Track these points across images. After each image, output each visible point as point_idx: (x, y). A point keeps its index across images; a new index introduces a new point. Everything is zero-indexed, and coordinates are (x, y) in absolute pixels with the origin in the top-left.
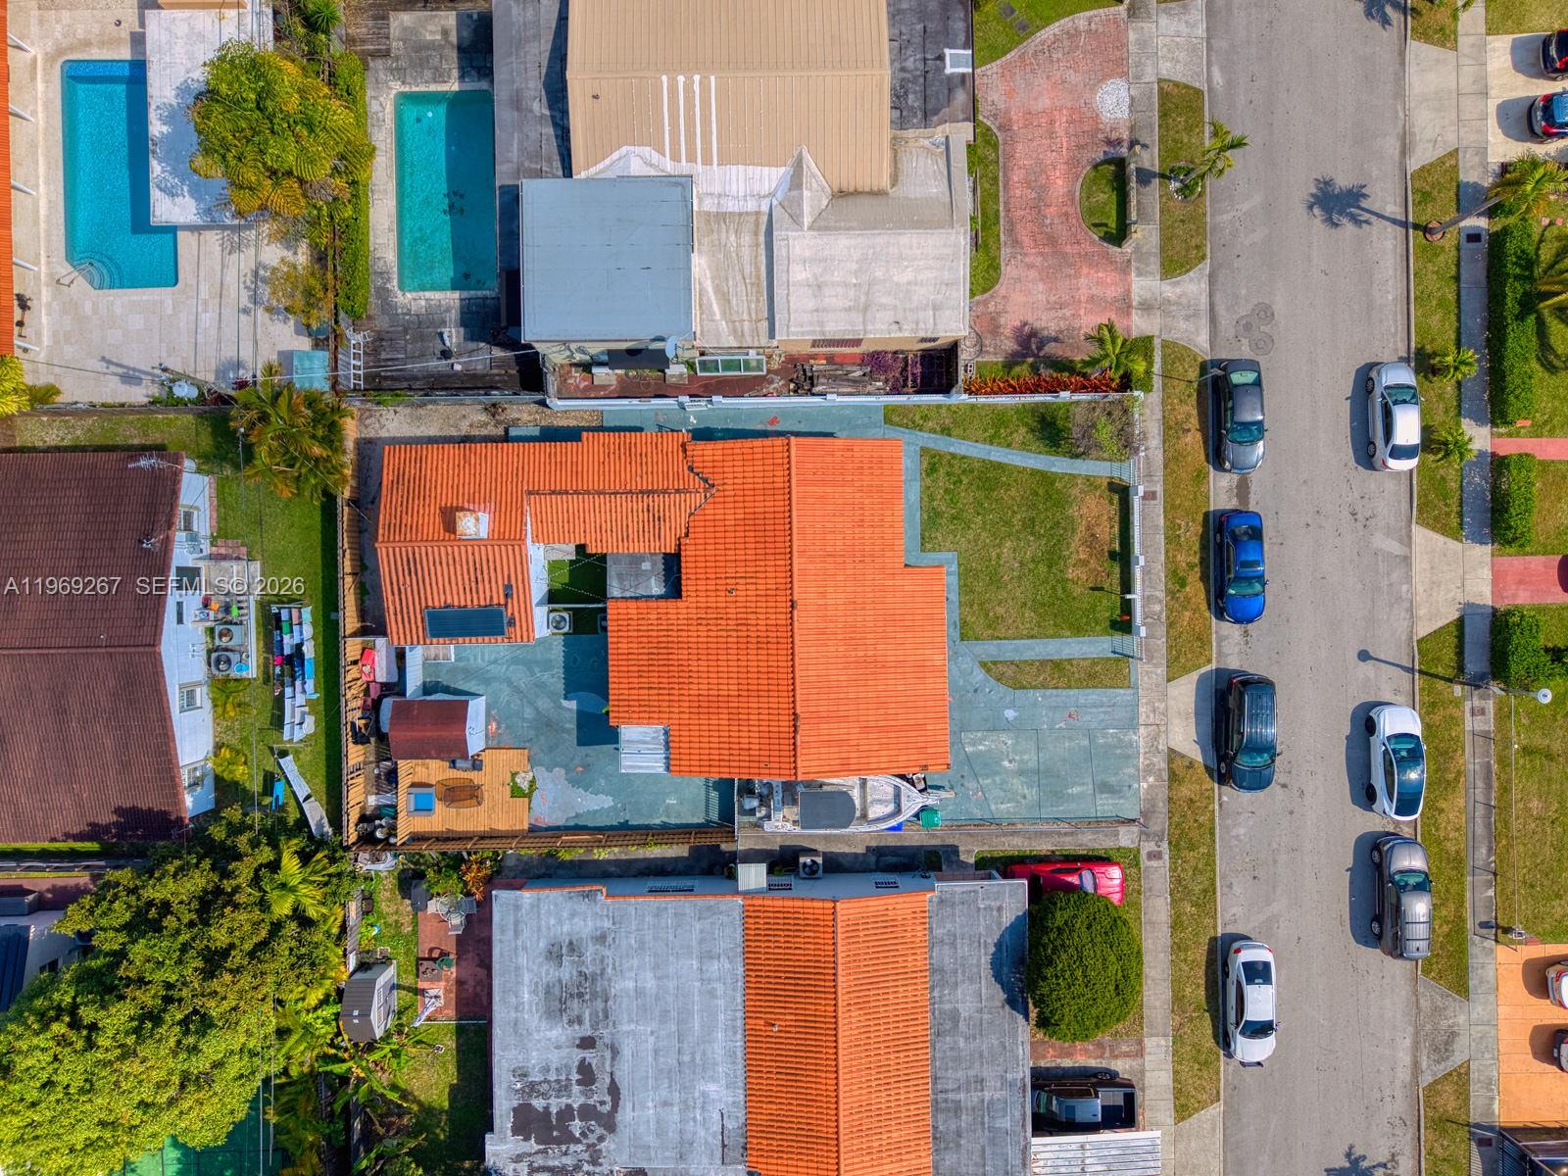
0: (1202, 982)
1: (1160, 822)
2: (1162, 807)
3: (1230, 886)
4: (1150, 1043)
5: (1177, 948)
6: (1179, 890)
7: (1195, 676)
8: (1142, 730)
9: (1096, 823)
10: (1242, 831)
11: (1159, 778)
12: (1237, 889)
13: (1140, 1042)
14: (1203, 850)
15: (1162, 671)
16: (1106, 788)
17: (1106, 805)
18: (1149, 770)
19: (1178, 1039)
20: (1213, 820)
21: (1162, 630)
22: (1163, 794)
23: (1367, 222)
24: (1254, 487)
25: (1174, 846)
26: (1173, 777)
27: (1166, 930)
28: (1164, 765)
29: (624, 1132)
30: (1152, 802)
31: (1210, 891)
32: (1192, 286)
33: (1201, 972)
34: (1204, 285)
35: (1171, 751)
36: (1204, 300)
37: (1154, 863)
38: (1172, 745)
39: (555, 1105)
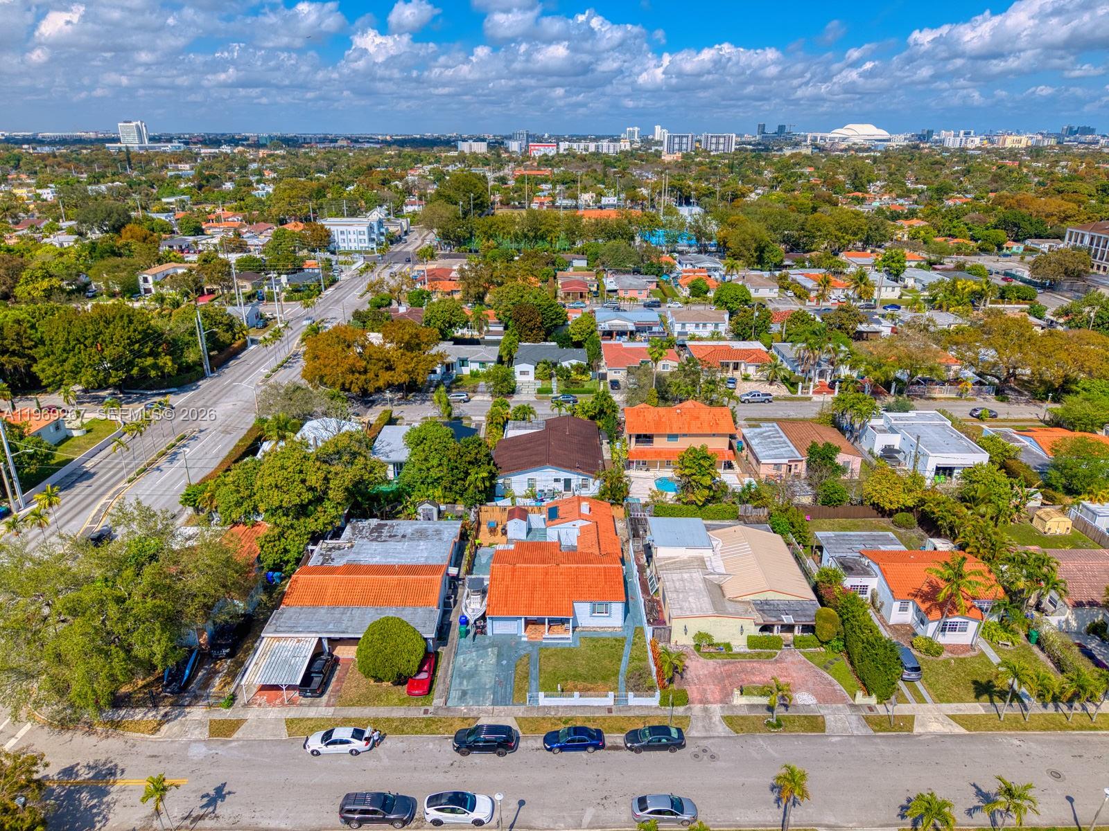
1: (442, 713)
2: (450, 714)
3: (402, 742)
4: (331, 710)
6: (405, 721)
7: (517, 728)
8: (491, 707)
9: (448, 691)
10: (431, 746)
11: (465, 714)
12: (400, 745)
13: (334, 706)
14: (424, 730)
15: (520, 715)
16: (464, 693)
17: (454, 694)
18: (470, 710)
19: (329, 720)
20: (439, 734)
21: (541, 715)
22: (457, 715)
23: (779, 806)
24: (617, 753)
25: (429, 719)
26: (466, 718)
27: (386, 715)
28: (472, 716)
29: (369, 543)
30: (455, 711)
31: (402, 732)
32: (722, 729)
34: (723, 734)
35: (478, 717)
36: (716, 734)
37: (422, 711)
38: (482, 718)
39: (385, 531)
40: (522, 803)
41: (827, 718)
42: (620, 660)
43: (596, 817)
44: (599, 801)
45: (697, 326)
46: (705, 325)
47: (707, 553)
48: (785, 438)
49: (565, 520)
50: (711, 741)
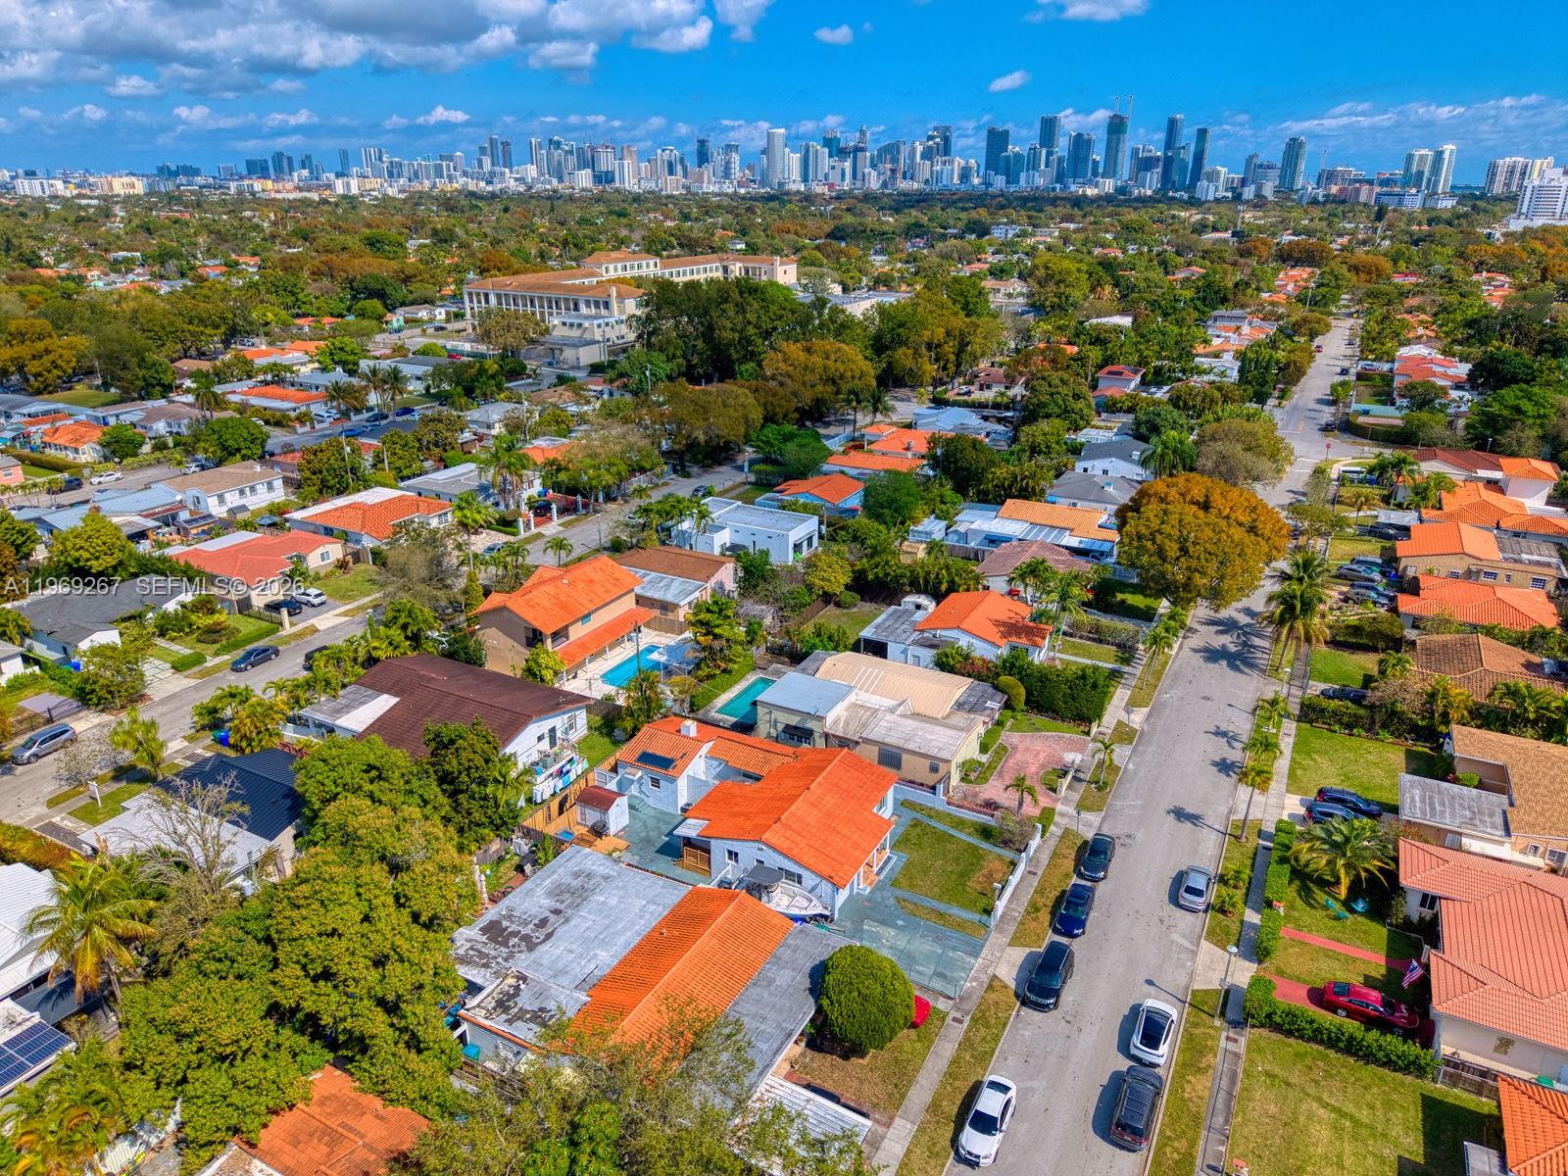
0: (958, 1103)
1: (971, 1005)
2: (975, 999)
3: (1006, 1059)
4: (899, 1122)
5: (950, 1075)
6: (966, 1043)
7: (1027, 950)
8: (980, 960)
9: (928, 989)
10: (1027, 1033)
11: (981, 984)
13: (892, 1119)
14: (995, 1031)
15: (1006, 940)
16: (942, 976)
17: (937, 984)
18: (975, 979)
19: (921, 1130)
20: (1008, 1019)
22: (979, 993)
23: (1201, 826)
24: (1098, 890)
25: (974, 1021)
26: (990, 987)
27: (945, 1062)
28: (987, 981)
29: (535, 954)
30: (969, 994)
32: (1092, 817)
33: (961, 1097)
34: (1099, 819)
35: (995, 977)
36: (1098, 823)
37: (956, 1024)
38: (998, 974)
39: (513, 928)
40: (1150, 982)
42: (952, 836)
43: (1184, 936)
44: (1164, 927)
48: (653, 574)
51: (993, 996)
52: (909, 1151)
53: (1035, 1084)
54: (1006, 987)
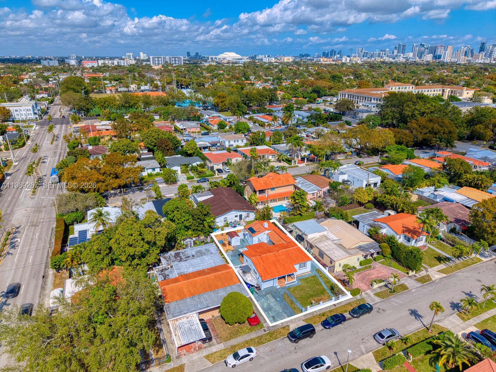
1: (272, 329)
2: (276, 328)
3: (266, 347)
4: (222, 344)
5: (247, 342)
6: (260, 337)
10: (280, 344)
11: (282, 325)
12: (266, 348)
13: (221, 342)
14: (271, 339)
16: (274, 317)
19: (225, 349)
20: (279, 338)
22: (279, 327)
23: (418, 320)
24: (352, 320)
25: (269, 333)
26: (284, 328)
27: (249, 338)
28: (285, 326)
29: (179, 263)
30: (276, 326)
31: (263, 343)
32: (377, 299)
34: (379, 301)
35: (289, 326)
36: (377, 302)
37: (263, 331)
38: (290, 325)
39: (181, 255)
40: (336, 353)
41: (405, 283)
42: (321, 284)
43: (366, 348)
44: (362, 341)
45: (235, 141)
46: (238, 141)
47: (325, 233)
48: (309, 183)
49: (260, 232)
50: (378, 305)
51: (282, 331)
52: (217, 352)
53: (267, 358)
54: (288, 330)
